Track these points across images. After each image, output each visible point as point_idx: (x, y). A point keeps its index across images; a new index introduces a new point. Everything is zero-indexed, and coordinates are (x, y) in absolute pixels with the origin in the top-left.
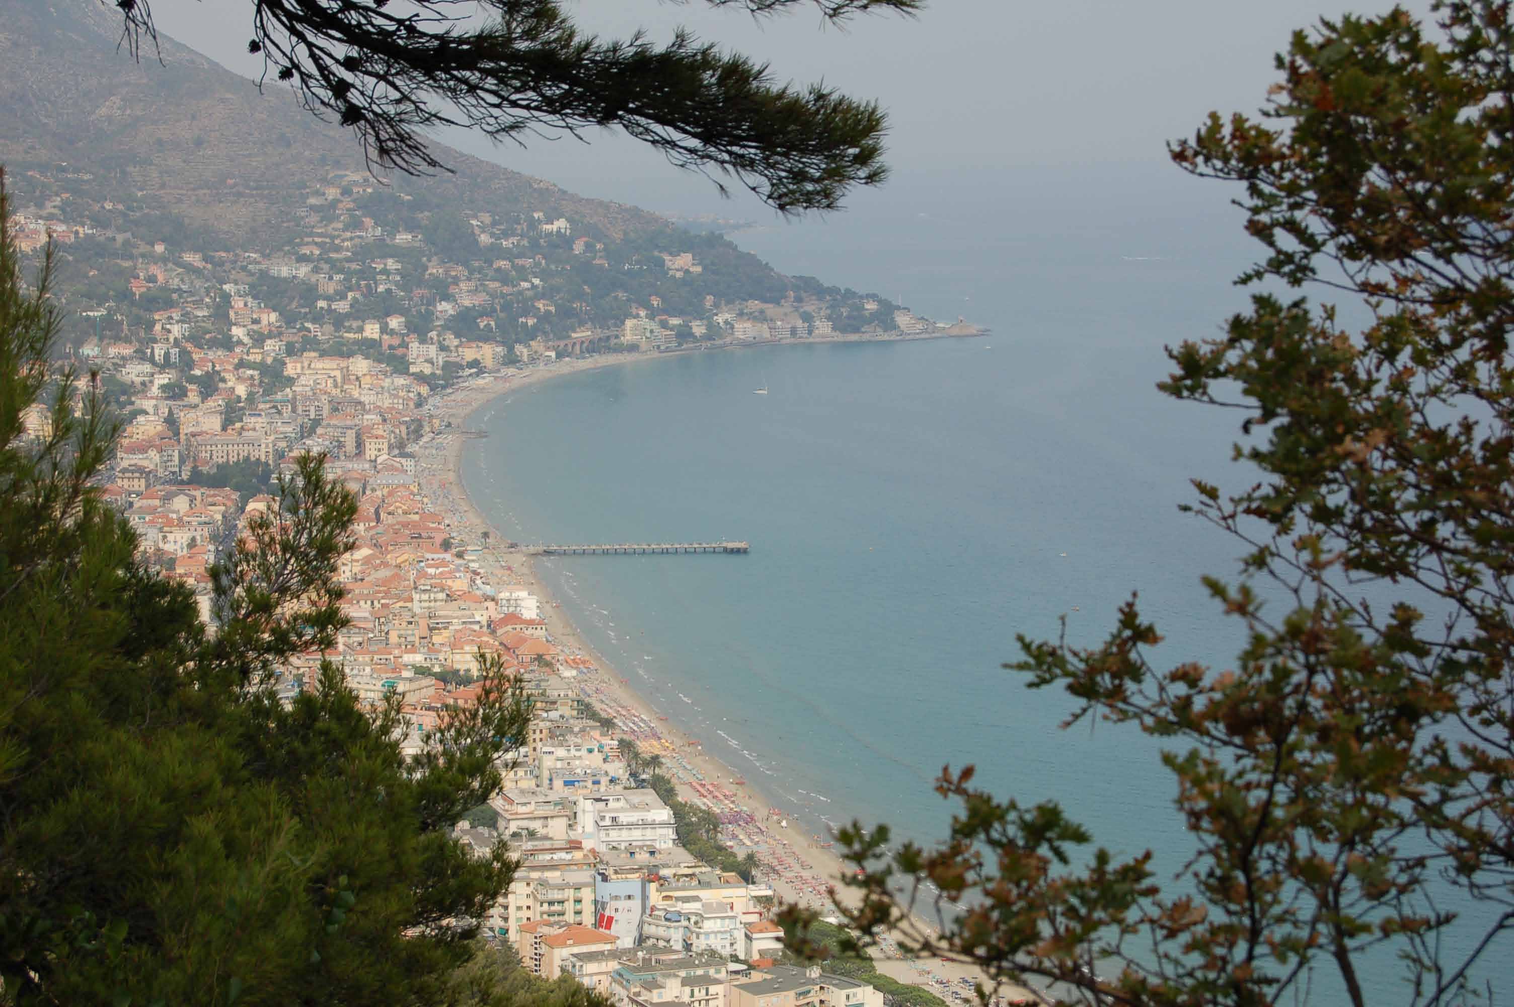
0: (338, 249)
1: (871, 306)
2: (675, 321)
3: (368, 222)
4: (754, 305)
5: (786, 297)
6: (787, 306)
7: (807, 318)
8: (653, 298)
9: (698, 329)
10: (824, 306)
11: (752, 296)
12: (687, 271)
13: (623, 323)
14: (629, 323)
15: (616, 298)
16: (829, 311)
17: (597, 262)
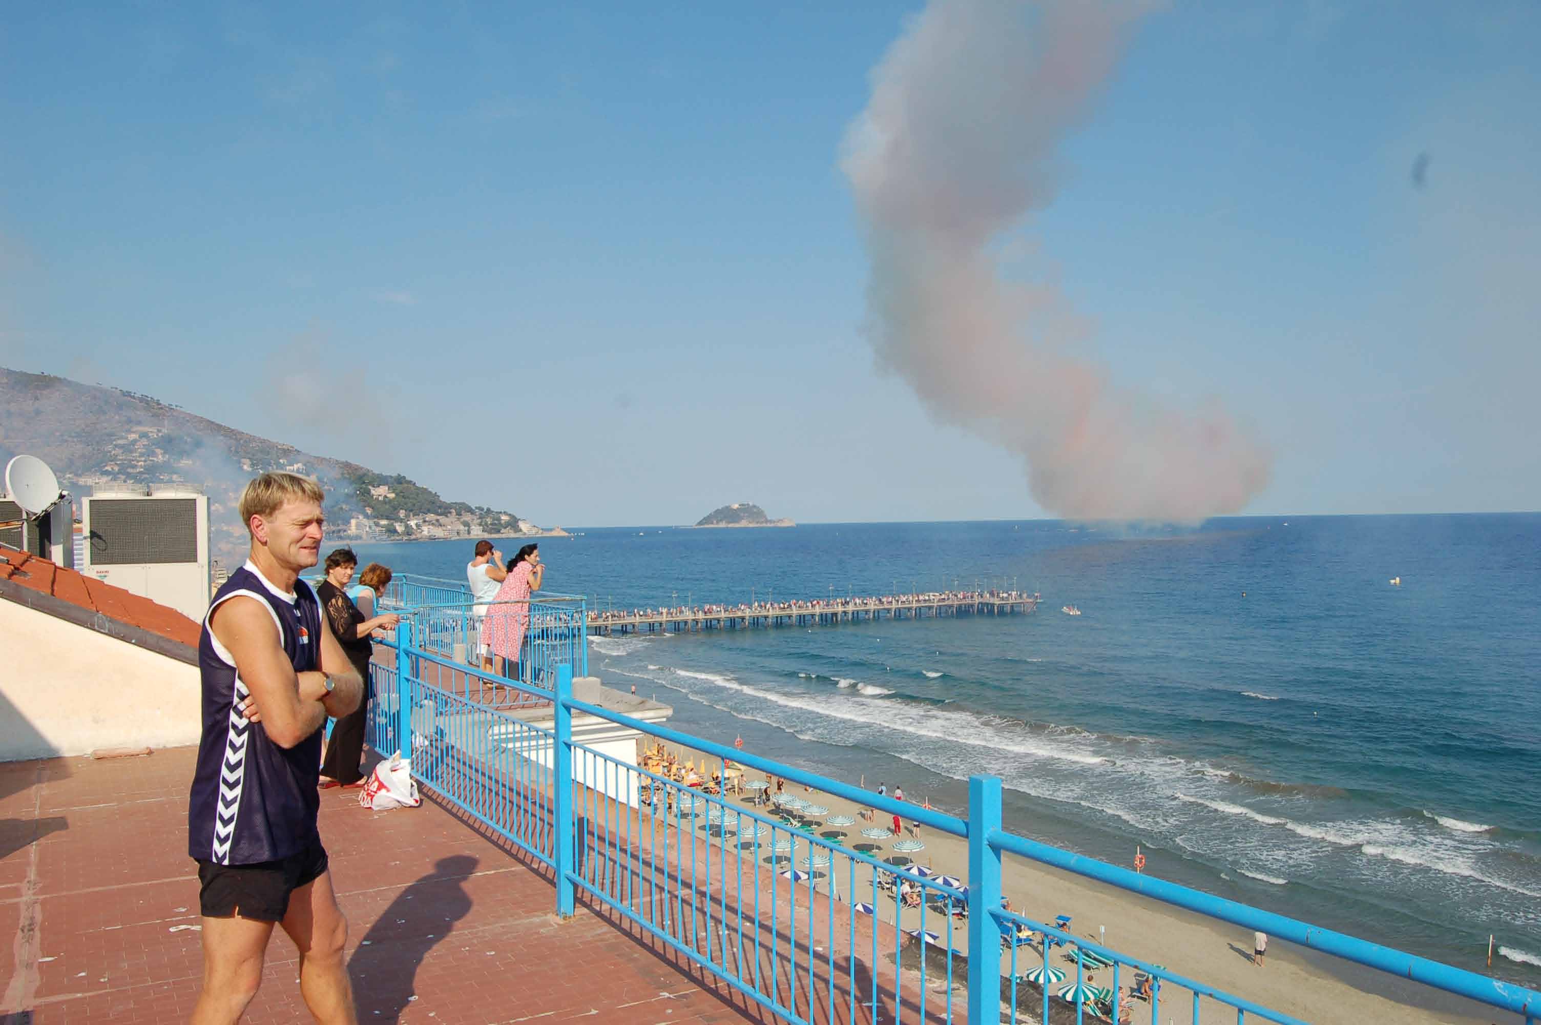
0: (135, 467)
1: (504, 518)
2: (384, 522)
3: (159, 451)
4: (431, 517)
5: (450, 513)
6: (453, 517)
7: (466, 524)
8: (367, 508)
9: (400, 528)
10: (475, 518)
11: (429, 511)
12: (385, 497)
13: (349, 523)
14: (353, 522)
15: (341, 508)
16: (479, 521)
17: (326, 487)
